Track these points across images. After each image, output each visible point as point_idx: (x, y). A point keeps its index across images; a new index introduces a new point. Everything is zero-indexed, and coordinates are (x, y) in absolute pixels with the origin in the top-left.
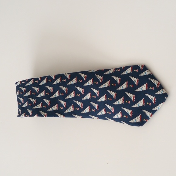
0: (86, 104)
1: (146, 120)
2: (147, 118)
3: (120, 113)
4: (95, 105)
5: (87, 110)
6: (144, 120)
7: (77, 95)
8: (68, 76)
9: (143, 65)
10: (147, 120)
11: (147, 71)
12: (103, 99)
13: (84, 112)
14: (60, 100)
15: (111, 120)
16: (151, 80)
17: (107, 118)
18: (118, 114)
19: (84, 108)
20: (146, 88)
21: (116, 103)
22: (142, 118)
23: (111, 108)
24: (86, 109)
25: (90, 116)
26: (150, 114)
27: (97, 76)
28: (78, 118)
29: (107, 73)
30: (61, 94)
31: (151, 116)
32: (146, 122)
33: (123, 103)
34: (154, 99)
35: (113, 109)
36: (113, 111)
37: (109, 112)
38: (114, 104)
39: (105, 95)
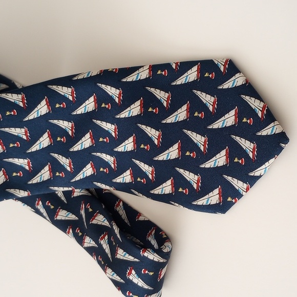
1: (234, 200)
2: (237, 195)
3: (169, 182)
6: (229, 199)
9: (226, 61)
10: (236, 201)
11: (238, 75)
12: (128, 145)
16: (247, 98)
17: (136, 193)
20: (235, 120)
21: (162, 157)
22: (223, 195)
26: (245, 186)
31: (247, 190)
32: (234, 203)
33: (178, 158)
34: (253, 149)
35: (152, 172)
36: (153, 176)
37: (143, 179)
38: (156, 159)
39: (132, 137)
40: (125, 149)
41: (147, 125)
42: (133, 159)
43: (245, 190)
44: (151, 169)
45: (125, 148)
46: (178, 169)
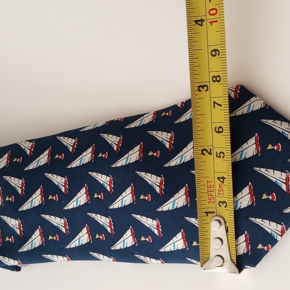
0: (77, 219)
1: (266, 248)
2: (271, 241)
3: (179, 236)
4: (104, 221)
5: (83, 237)
6: (260, 246)
7: (50, 197)
8: (27, 147)
10: (268, 248)
11: (253, 99)
12: (126, 198)
13: (74, 244)
14: (5, 217)
15: (154, 261)
16: (270, 122)
17: (142, 257)
18: (175, 239)
19: (74, 232)
20: (257, 149)
21: (167, 207)
22: (251, 242)
23: (150, 223)
24: (80, 234)
25: (91, 255)
26: (280, 227)
27: (105, 136)
28: (60, 262)
29: (133, 125)
30: (7, 199)
31: (283, 232)
32: (267, 252)
33: (187, 205)
34: (286, 180)
35: (158, 226)
36: (159, 231)
37: (148, 237)
38: (160, 210)
39: (130, 188)
40: (122, 204)
41: (146, 172)
42: (133, 215)
43: (280, 234)
44: (155, 223)
45: (122, 202)
46: (188, 218)
